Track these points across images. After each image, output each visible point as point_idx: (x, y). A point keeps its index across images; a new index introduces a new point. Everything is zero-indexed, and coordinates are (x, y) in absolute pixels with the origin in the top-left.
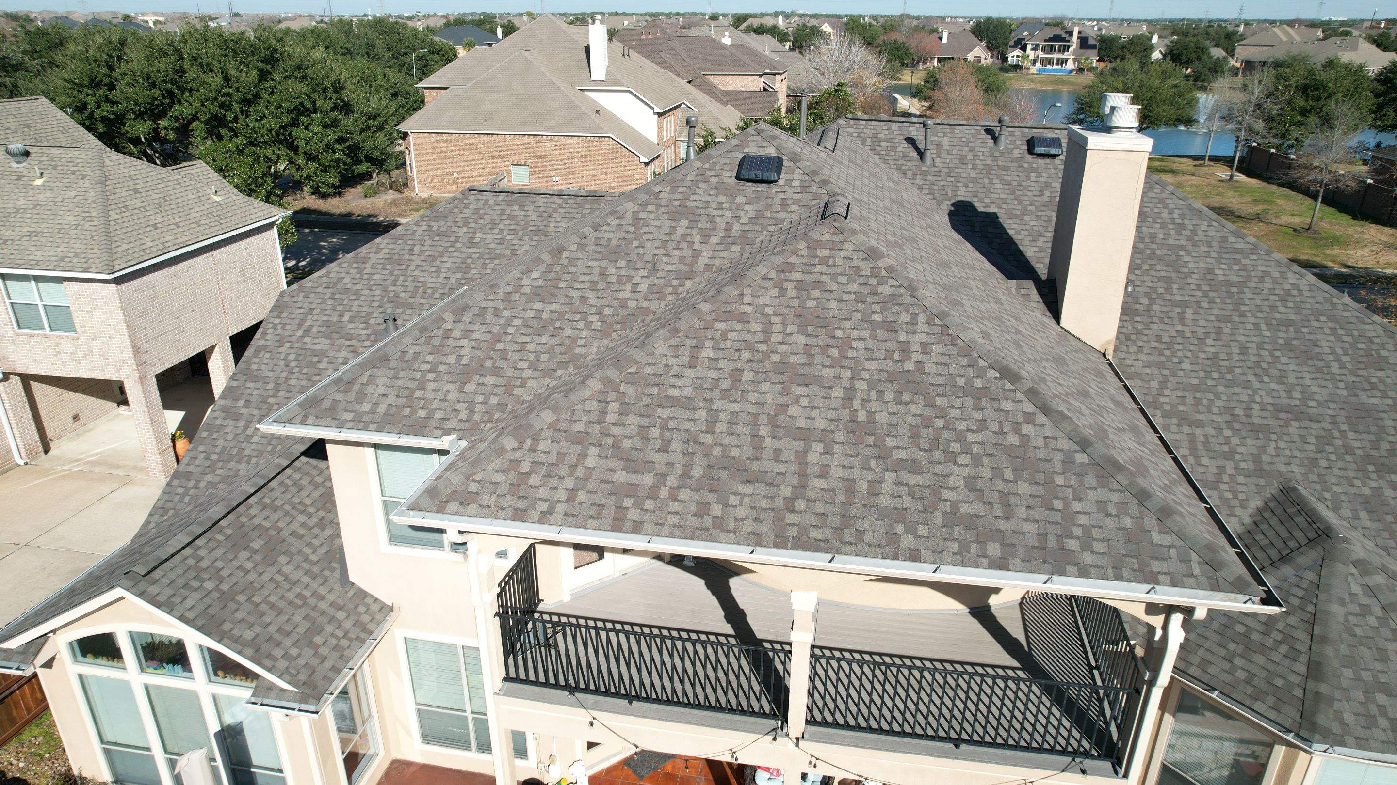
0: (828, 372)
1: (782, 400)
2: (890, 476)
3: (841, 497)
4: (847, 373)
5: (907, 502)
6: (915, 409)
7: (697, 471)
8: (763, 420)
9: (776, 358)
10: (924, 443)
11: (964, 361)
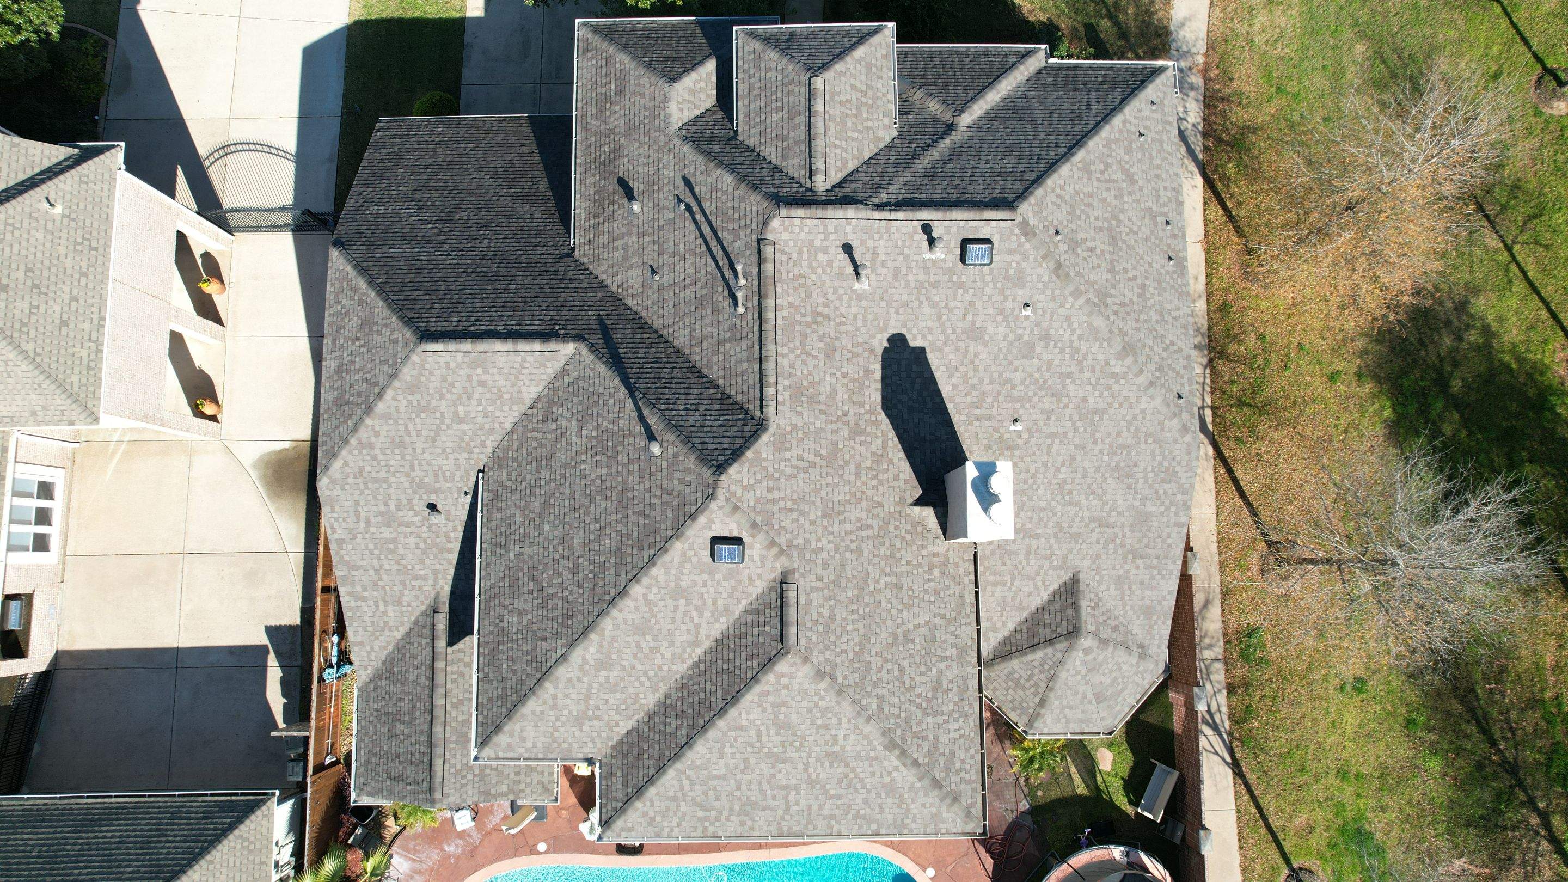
0: (795, 756)
1: (772, 772)
2: (828, 802)
3: (806, 813)
4: (804, 755)
5: (836, 812)
6: (840, 770)
7: (737, 808)
8: (764, 781)
9: (766, 750)
11: (865, 742)
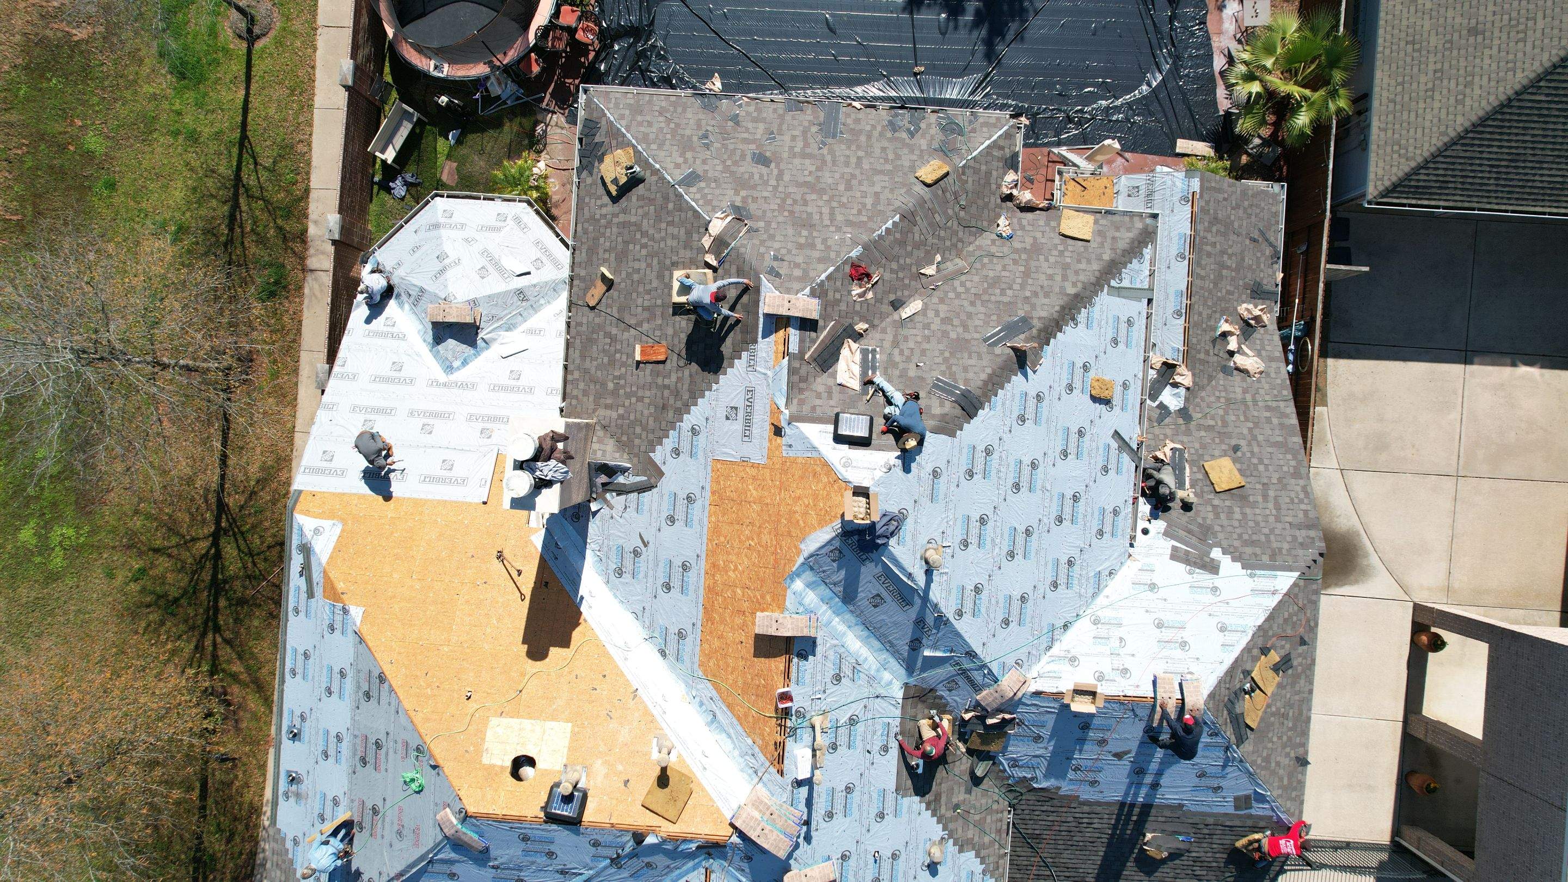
10: (738, 153)
